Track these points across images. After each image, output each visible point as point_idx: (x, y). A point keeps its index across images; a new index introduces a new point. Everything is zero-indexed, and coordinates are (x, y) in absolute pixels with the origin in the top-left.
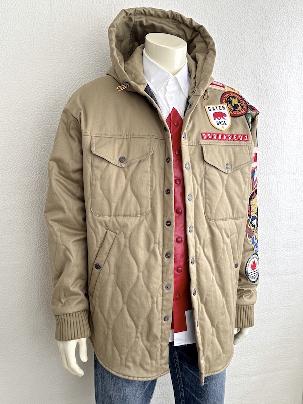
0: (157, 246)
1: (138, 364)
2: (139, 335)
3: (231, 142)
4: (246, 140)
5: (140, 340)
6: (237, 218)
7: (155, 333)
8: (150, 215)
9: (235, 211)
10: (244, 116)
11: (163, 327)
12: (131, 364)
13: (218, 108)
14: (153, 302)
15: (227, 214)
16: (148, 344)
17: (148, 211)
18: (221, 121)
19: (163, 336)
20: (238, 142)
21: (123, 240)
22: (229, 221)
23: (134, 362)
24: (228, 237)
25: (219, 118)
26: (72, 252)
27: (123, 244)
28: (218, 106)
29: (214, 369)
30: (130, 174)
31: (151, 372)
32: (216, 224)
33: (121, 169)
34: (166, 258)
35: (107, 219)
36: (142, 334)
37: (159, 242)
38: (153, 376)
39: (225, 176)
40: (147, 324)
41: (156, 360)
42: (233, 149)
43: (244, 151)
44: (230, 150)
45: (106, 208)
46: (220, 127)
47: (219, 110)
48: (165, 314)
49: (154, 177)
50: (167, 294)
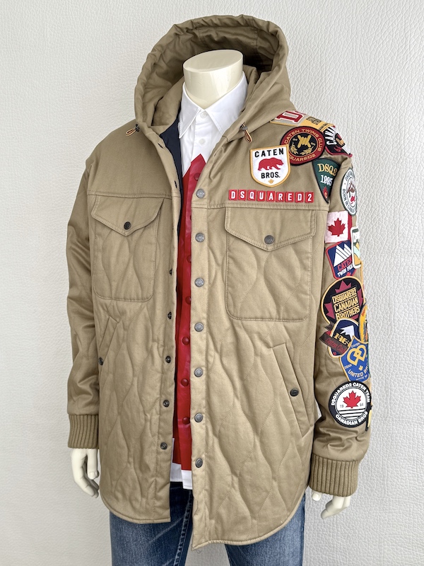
0: (156, 345)
1: (128, 497)
2: (131, 460)
3: (281, 203)
4: (309, 200)
5: (132, 466)
6: (287, 320)
7: (147, 462)
8: (151, 301)
9: (282, 308)
10: (310, 164)
11: (159, 457)
12: (120, 496)
13: (272, 153)
14: (146, 420)
15: (263, 312)
16: (141, 475)
17: (149, 295)
18: (270, 171)
19: (158, 469)
20: (294, 203)
21: (121, 331)
22: (271, 324)
23: (123, 493)
24: (268, 346)
25: (268, 167)
26: (81, 339)
27: (121, 336)
28: (272, 150)
29: (232, 536)
30: (133, 244)
31: (140, 513)
32: (242, 324)
33: (125, 239)
34: (166, 363)
35: (108, 302)
36: (134, 460)
37: (158, 340)
38: (141, 518)
39: (264, 256)
40: (140, 448)
41: (147, 498)
42: (281, 215)
43: (301, 217)
44: (278, 216)
45: (106, 287)
46: (266, 181)
47: (272, 156)
48: (162, 440)
49: (158, 250)
50: (165, 412)
